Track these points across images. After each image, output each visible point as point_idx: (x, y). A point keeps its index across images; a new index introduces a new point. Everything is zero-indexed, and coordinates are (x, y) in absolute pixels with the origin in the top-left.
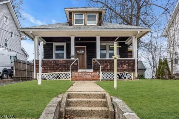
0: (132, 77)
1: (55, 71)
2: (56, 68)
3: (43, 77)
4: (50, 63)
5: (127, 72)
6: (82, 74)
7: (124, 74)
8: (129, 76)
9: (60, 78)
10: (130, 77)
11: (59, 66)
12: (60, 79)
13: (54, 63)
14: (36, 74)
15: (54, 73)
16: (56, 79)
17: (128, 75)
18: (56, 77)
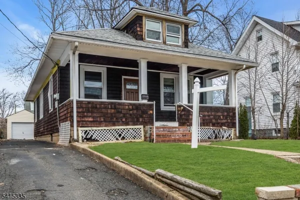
0: (232, 135)
1: (114, 125)
2: (117, 119)
3: (92, 136)
4: (105, 108)
5: (225, 128)
6: (164, 131)
7: (221, 130)
8: (228, 135)
9: (123, 138)
10: (230, 135)
11: (122, 115)
12: (125, 141)
13: (111, 108)
14: (78, 130)
15: (113, 128)
16: (117, 139)
17: (227, 132)
18: (117, 136)
